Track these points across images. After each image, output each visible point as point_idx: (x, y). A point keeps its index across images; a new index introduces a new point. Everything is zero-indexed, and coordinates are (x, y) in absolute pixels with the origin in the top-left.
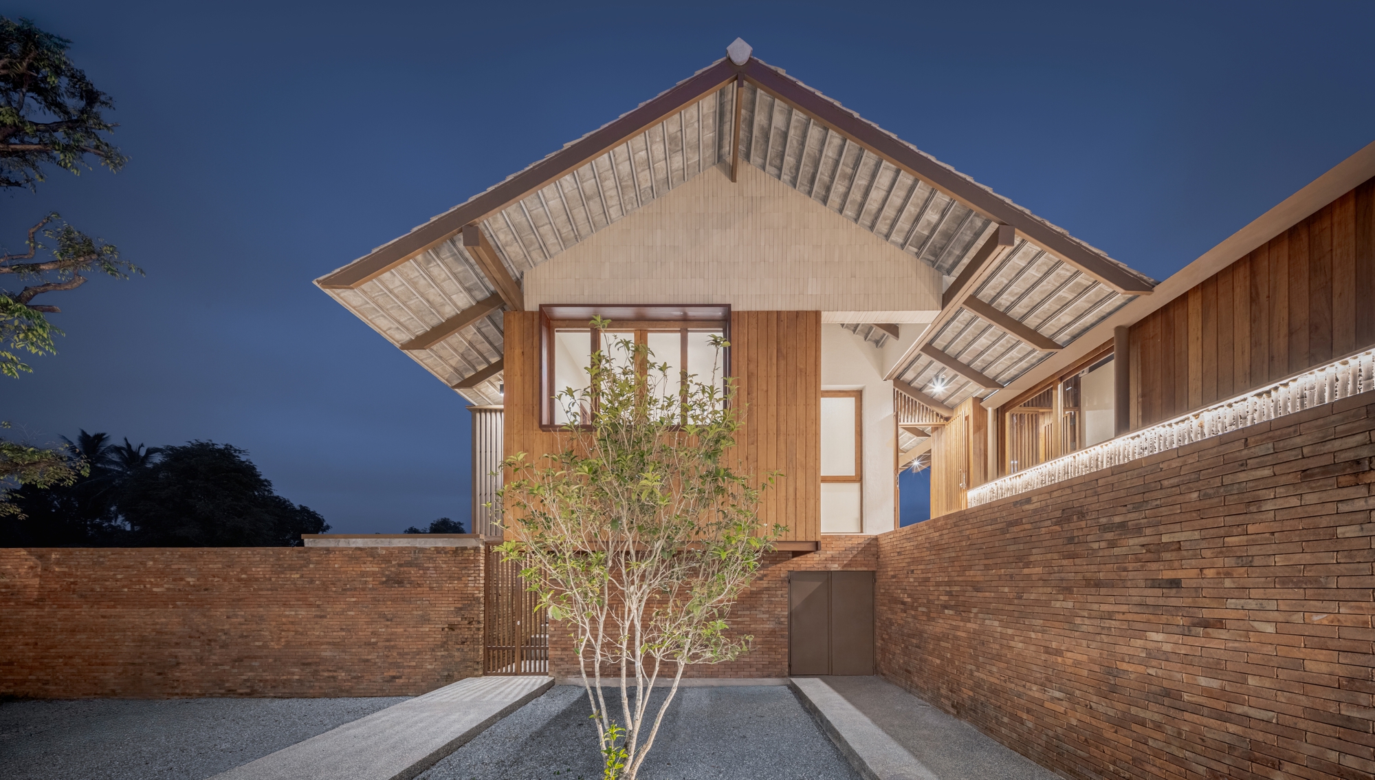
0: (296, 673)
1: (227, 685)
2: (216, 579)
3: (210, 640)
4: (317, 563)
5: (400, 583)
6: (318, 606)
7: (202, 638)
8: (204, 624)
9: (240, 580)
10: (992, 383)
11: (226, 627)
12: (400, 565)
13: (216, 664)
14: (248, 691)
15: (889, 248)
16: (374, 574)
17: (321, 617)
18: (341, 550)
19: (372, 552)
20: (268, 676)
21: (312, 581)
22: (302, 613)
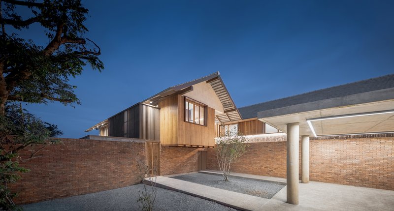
0: (88, 185)
1: (54, 194)
2: (47, 150)
3: (44, 177)
4: (95, 145)
5: (124, 153)
6: (97, 160)
7: (39, 176)
8: (40, 170)
9: (61, 151)
10: (221, 122)
11: (54, 170)
12: (124, 147)
13: (48, 187)
14: (65, 195)
15: (220, 102)
16: (116, 149)
17: (97, 164)
18: (105, 141)
19: (115, 143)
20: (74, 187)
21: (93, 152)
22: (90, 163)
